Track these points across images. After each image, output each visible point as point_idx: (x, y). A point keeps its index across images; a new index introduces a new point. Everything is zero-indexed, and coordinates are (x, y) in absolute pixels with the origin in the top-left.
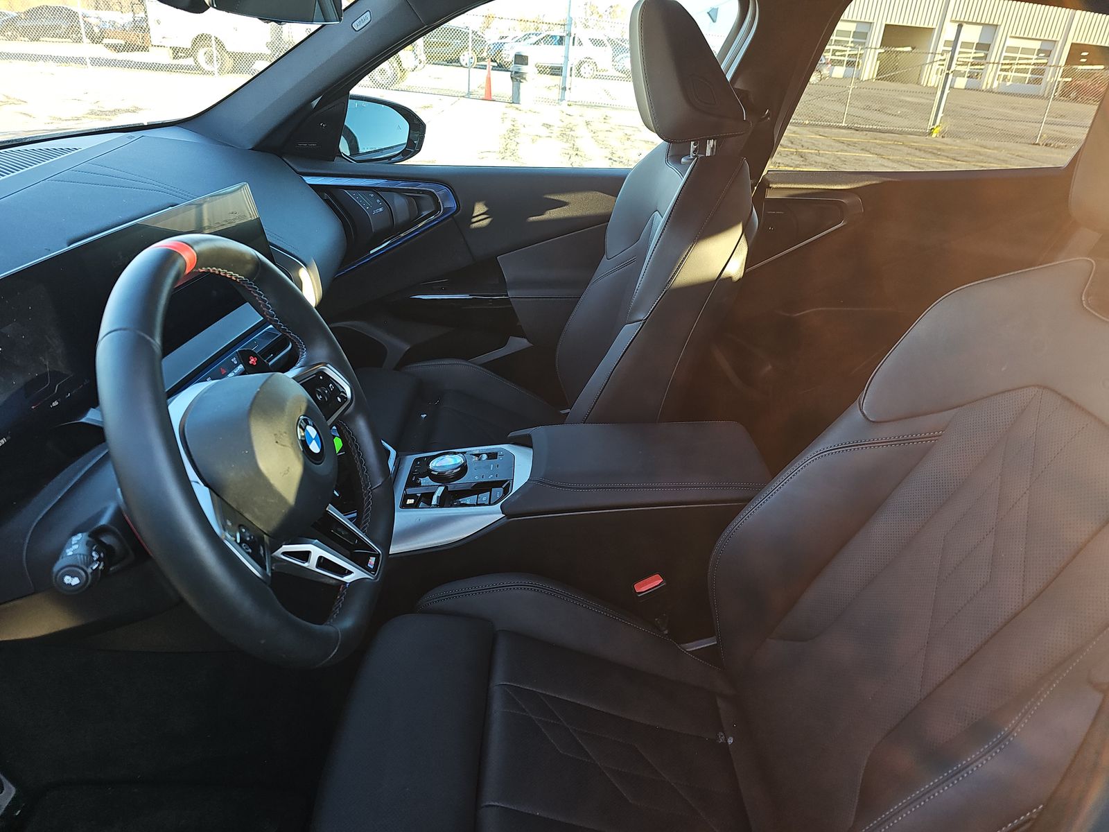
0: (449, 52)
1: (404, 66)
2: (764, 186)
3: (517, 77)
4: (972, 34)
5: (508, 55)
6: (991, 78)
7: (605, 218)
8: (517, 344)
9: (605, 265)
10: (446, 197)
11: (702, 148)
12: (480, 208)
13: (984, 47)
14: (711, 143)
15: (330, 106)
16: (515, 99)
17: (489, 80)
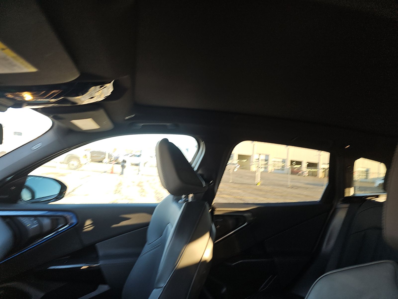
0: (99, 159)
1: (81, 163)
2: (213, 210)
3: (123, 167)
4: (263, 157)
5: (120, 160)
6: (270, 169)
7: (147, 225)
8: (103, 288)
9: (147, 247)
10: (71, 218)
11: (187, 197)
12: (88, 222)
13: (266, 160)
14: (191, 196)
15: (18, 179)
16: (122, 173)
17: (112, 168)
